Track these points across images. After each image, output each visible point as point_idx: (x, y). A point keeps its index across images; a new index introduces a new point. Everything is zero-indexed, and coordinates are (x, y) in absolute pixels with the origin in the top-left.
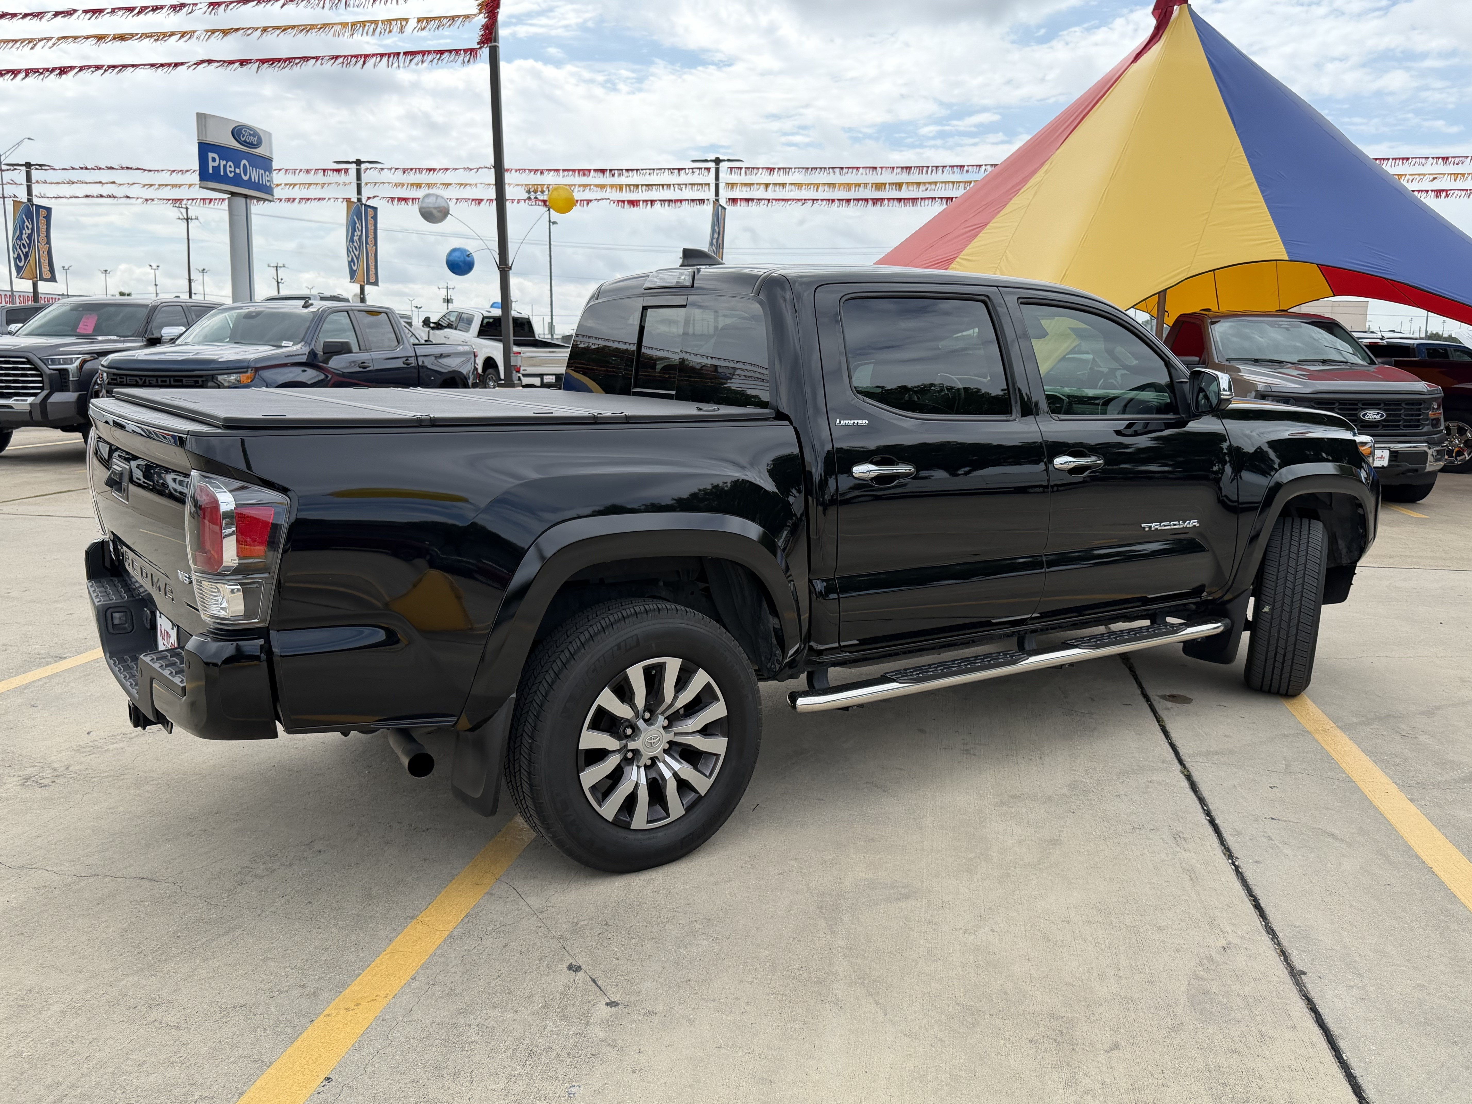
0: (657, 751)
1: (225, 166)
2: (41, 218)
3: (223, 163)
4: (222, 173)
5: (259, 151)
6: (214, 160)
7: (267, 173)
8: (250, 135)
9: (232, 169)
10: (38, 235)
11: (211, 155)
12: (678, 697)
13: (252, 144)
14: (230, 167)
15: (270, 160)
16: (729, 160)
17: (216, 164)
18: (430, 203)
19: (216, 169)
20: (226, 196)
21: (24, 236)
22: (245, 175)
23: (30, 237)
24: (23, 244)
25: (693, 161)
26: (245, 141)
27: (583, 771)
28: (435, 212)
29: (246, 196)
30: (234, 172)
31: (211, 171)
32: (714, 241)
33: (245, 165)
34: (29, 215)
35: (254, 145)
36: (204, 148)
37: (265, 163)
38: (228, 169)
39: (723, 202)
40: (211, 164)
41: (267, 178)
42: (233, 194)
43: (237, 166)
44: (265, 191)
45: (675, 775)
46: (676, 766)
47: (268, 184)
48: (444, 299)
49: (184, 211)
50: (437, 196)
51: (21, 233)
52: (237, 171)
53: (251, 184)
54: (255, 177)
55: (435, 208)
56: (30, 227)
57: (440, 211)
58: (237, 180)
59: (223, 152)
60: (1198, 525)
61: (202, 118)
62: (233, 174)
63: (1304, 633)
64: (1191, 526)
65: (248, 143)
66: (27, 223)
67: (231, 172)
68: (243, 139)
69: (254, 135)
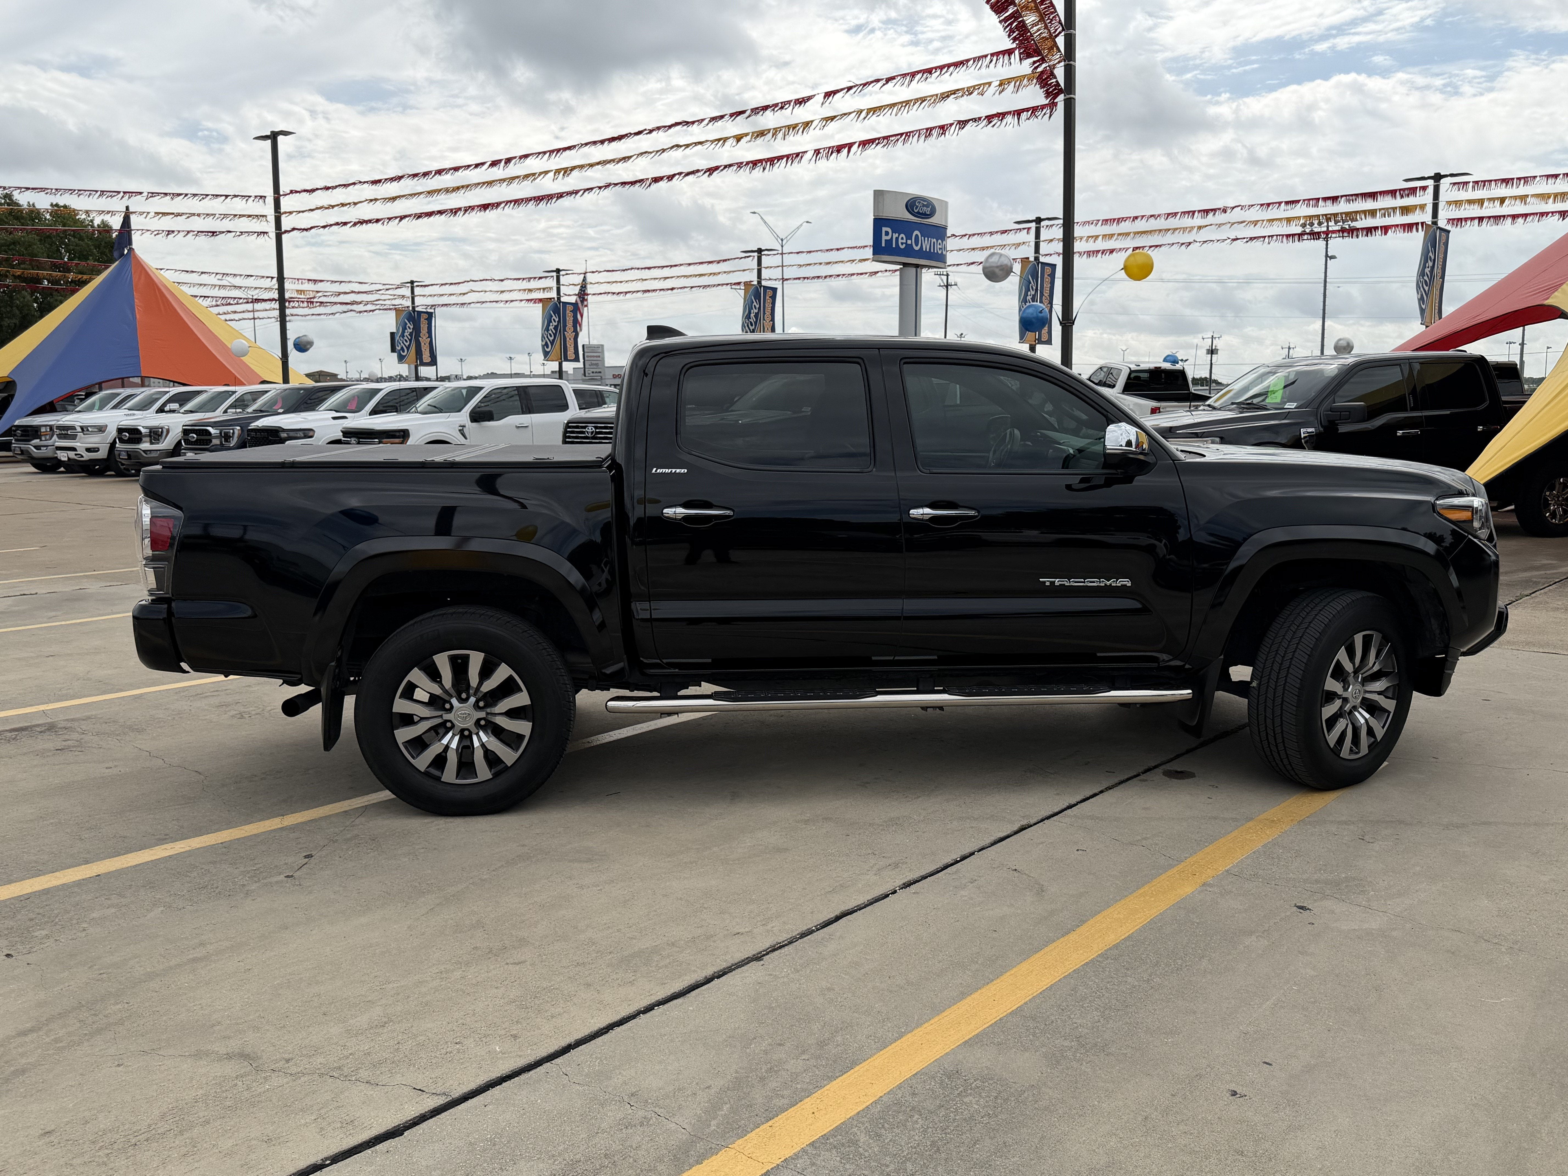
0: (470, 724)
1: (897, 239)
2: (767, 298)
3: (895, 235)
4: (894, 246)
5: (933, 220)
6: (887, 233)
7: (940, 241)
8: (924, 206)
9: (904, 241)
10: (764, 313)
11: (884, 229)
12: (482, 684)
13: (925, 214)
14: (902, 238)
15: (945, 228)
16: (1452, 175)
17: (889, 237)
18: (992, 262)
19: (888, 242)
20: (898, 267)
21: (752, 315)
22: (917, 245)
23: (756, 315)
24: (751, 322)
25: (1407, 180)
26: (918, 213)
27: (397, 729)
28: (997, 270)
29: (917, 266)
30: (906, 243)
31: (883, 245)
32: (1427, 270)
33: (917, 235)
34: (757, 295)
35: (928, 215)
36: (879, 223)
37: (940, 232)
38: (900, 241)
39: (1442, 223)
40: (884, 238)
41: (939, 246)
42: (905, 265)
43: (909, 237)
44: (938, 258)
45: (483, 745)
46: (484, 738)
47: (940, 252)
48: (1208, 350)
49: (945, 278)
50: (1001, 255)
51: (750, 313)
52: (909, 242)
53: (922, 254)
54: (926, 246)
55: (997, 267)
56: (757, 306)
57: (1002, 270)
58: (908, 251)
59: (897, 225)
60: (1129, 584)
61: (879, 195)
62: (904, 245)
63: (1288, 714)
64: (1120, 585)
65: (922, 214)
66: (755, 303)
67: (902, 244)
68: (916, 211)
69: (927, 206)
